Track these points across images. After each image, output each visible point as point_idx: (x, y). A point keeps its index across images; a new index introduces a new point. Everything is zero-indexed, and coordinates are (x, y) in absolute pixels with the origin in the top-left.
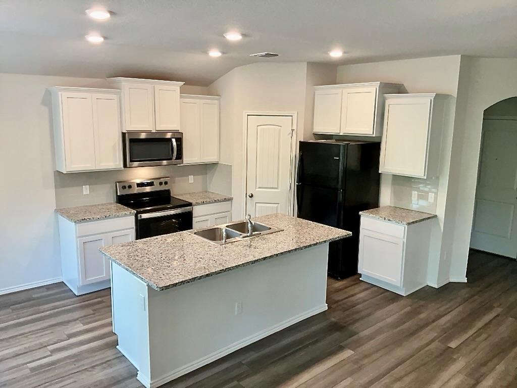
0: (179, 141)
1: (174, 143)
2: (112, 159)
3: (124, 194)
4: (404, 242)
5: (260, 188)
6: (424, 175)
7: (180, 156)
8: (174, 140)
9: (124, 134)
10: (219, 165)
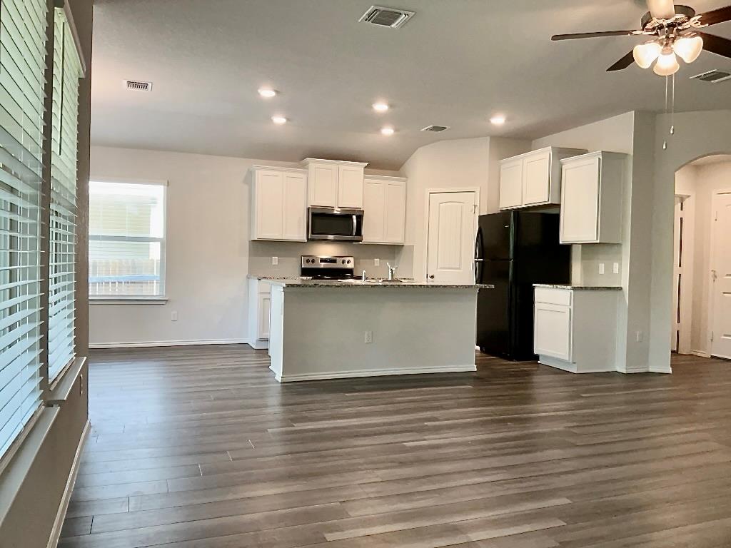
0: (360, 218)
1: (355, 221)
2: (297, 231)
3: (308, 267)
4: (570, 310)
5: (441, 268)
6: (597, 239)
7: (359, 232)
8: (354, 217)
9: (308, 209)
10: (404, 248)
